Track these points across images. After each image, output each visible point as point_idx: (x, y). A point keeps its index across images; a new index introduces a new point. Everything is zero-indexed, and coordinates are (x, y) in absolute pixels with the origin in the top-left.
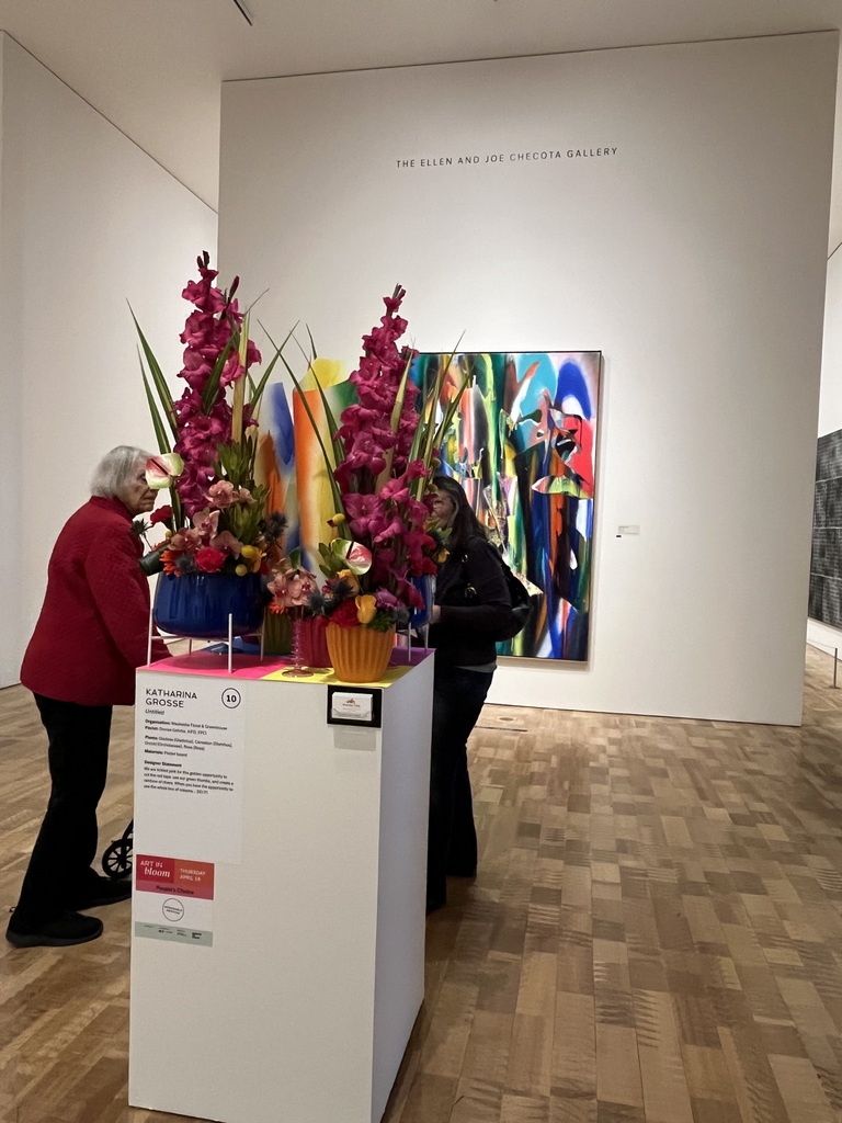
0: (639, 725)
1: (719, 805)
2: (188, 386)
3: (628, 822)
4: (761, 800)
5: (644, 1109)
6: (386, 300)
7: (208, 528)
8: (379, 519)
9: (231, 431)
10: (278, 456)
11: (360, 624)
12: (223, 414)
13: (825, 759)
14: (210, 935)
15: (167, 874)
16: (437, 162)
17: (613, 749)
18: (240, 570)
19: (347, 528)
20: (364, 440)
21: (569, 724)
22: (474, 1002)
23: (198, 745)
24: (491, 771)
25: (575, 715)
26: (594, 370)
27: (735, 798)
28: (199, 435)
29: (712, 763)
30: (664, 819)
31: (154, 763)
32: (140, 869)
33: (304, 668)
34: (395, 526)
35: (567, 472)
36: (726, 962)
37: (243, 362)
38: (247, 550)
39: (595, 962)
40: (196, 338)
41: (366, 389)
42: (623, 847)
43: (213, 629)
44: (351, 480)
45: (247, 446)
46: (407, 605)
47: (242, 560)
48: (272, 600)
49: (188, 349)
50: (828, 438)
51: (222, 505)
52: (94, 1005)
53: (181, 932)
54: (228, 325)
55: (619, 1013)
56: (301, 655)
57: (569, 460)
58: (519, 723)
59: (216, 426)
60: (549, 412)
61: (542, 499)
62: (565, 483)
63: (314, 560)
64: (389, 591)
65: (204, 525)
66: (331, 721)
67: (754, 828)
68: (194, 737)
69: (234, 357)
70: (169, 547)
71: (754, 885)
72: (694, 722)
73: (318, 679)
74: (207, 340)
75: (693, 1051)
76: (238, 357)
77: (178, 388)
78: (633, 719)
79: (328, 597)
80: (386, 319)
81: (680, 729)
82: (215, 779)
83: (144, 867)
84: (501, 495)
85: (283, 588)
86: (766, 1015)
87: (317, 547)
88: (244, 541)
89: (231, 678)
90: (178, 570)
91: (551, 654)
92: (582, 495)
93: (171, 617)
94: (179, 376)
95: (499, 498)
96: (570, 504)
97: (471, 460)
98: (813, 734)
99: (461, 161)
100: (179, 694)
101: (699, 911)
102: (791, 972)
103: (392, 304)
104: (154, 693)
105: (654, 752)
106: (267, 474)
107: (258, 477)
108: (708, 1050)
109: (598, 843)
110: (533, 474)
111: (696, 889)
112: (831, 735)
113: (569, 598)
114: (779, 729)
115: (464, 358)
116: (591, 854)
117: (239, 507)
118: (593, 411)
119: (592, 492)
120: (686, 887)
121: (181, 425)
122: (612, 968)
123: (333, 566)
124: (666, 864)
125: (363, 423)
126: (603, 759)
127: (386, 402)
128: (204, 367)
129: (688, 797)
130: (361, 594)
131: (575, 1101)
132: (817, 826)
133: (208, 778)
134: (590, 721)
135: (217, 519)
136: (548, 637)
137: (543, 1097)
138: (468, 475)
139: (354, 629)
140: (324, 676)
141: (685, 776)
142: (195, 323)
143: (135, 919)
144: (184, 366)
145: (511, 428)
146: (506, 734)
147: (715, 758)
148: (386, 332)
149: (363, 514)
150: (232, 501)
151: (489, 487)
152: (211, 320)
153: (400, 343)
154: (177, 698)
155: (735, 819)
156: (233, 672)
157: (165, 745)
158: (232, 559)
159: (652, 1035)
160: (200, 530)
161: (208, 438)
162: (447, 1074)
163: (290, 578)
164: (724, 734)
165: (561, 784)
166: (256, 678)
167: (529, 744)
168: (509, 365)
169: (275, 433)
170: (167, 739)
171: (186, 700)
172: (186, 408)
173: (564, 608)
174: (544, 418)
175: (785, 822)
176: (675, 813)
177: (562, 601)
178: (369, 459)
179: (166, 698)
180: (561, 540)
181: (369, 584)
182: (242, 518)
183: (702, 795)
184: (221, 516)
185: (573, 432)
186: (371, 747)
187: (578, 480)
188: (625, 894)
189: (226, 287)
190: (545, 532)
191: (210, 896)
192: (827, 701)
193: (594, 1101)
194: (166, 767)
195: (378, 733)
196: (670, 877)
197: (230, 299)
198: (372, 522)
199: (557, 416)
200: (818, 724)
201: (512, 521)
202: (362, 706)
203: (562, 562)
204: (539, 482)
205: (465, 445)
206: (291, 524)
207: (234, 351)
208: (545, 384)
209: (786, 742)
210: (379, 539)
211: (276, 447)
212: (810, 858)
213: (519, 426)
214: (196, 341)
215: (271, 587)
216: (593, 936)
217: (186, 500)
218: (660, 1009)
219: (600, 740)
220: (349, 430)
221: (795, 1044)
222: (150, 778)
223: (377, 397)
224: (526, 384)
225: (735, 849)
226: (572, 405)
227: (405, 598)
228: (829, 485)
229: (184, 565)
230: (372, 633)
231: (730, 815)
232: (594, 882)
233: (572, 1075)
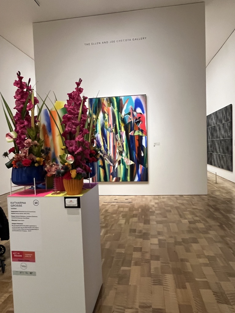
0: (163, 198)
1: (186, 219)
2: (17, 111)
3: (160, 226)
4: (197, 216)
5: (165, 309)
6: (76, 83)
7: (26, 153)
8: (76, 147)
9: (31, 124)
10: (47, 130)
11: (72, 178)
12: (28, 119)
13: (214, 203)
14: (35, 272)
15: (21, 256)
16: (96, 43)
17: (156, 206)
18: (36, 165)
19: (67, 150)
20: (69, 124)
21: (144, 199)
22: (117, 282)
23: (27, 217)
24: (122, 215)
25: (146, 197)
26: (144, 101)
27: (190, 216)
28: (21, 126)
29: (183, 207)
30: (170, 224)
31: (15, 224)
32: (13, 255)
33: (58, 192)
34: (80, 149)
35: (139, 129)
36: (188, 264)
37: (33, 103)
38: (38, 159)
39: (151, 267)
40: (19, 97)
41: (69, 109)
42: (159, 233)
43: (30, 183)
44: (67, 136)
45: (37, 128)
46: (86, 172)
47: (37, 162)
48: (47, 173)
49: (16, 100)
50: (210, 115)
51: (29, 146)
52: (5, 295)
53: (27, 273)
54: (28, 93)
55: (158, 281)
56: (57, 188)
57: (139, 126)
58: (130, 200)
59: (26, 123)
60: (133, 113)
61: (132, 137)
62: (138, 132)
63: (59, 160)
64: (80, 168)
65: (24, 152)
66: (66, 207)
67: (195, 225)
68: (27, 215)
69: (30, 102)
70: (14, 159)
71: (195, 241)
72: (178, 196)
73: (62, 195)
74: (22, 97)
75: (178, 290)
76: (32, 103)
77: (14, 112)
78: (161, 197)
79: (62, 171)
80: (77, 89)
81: (175, 198)
82: (33, 227)
83: (14, 254)
84: (121, 136)
85: (49, 169)
86: (199, 278)
87: (59, 156)
88: (37, 156)
89: (35, 197)
90: (17, 166)
91: (138, 180)
92: (143, 135)
93: (17, 180)
94: (14, 108)
95: (120, 137)
96: (140, 138)
97: (112, 127)
98: (211, 197)
99: (103, 43)
100: (21, 203)
101: (180, 249)
102: (206, 265)
103: (78, 84)
104: (13, 203)
105: (167, 205)
106: (44, 136)
107: (41, 137)
108: (183, 290)
109: (153, 233)
110: (129, 130)
111: (179, 244)
112: (216, 196)
113: (142, 164)
114: (202, 196)
115: (108, 99)
116: (150, 236)
117: (34, 146)
118: (145, 111)
119: (146, 134)
120: (177, 243)
121: (16, 123)
122: (156, 269)
123: (63, 162)
124: (171, 237)
125: (69, 119)
126: (154, 209)
127: (75, 113)
128: (22, 106)
129: (177, 217)
130: (72, 169)
131: (145, 309)
132: (212, 222)
133: (31, 227)
134: (150, 198)
135: (28, 150)
136: (137, 176)
137: (137, 309)
138: (111, 132)
139: (71, 180)
140: (64, 194)
141: (176, 212)
142: (18, 93)
143: (12, 270)
144: (15, 106)
145: (122, 118)
146: (126, 204)
147: (184, 206)
148: (77, 92)
149: (71, 146)
150: (31, 144)
151: (117, 135)
152: (23, 91)
153: (81, 95)
154: (20, 204)
155: (190, 222)
156: (36, 195)
157: (18, 218)
158: (34, 162)
159: (167, 287)
160: (23, 154)
161: (24, 126)
162: (109, 305)
163: (51, 166)
164: (187, 199)
165: (142, 217)
166: (43, 196)
167: (133, 206)
168: (121, 100)
169: (46, 124)
170: (18, 216)
171: (23, 204)
172: (17, 118)
173: (141, 167)
174: (131, 114)
175: (203, 222)
176: (173, 222)
177: (140, 165)
178: (71, 130)
179: (17, 204)
180: (138, 148)
181: (74, 166)
182: (36, 150)
183: (181, 216)
184: (29, 149)
185: (140, 118)
186: (78, 214)
187: (142, 131)
188: (160, 247)
189: (27, 81)
190: (134, 146)
191: (34, 261)
192: (214, 187)
193: (151, 308)
194: (18, 225)
195: (80, 210)
196: (172, 241)
197: (28, 85)
198: (74, 148)
199: (135, 113)
200: (212, 193)
201: (124, 144)
202: (74, 202)
203: (139, 154)
204: (131, 132)
205: (110, 123)
206: (52, 150)
207: (30, 100)
208: (131, 105)
209: (203, 200)
210: (76, 153)
211: (47, 128)
212: (211, 232)
213: (124, 117)
214: (19, 98)
215: (46, 169)
216: (150, 260)
217: (18, 145)
218: (169, 279)
219: (153, 203)
220: (65, 121)
221: (207, 285)
222: (14, 228)
223: (73, 111)
224: (126, 105)
225: (190, 231)
226: (139, 110)
227: (85, 169)
228: (211, 128)
229: (19, 165)
230: (76, 181)
231: (189, 222)
232: (151, 244)
233: (145, 301)
